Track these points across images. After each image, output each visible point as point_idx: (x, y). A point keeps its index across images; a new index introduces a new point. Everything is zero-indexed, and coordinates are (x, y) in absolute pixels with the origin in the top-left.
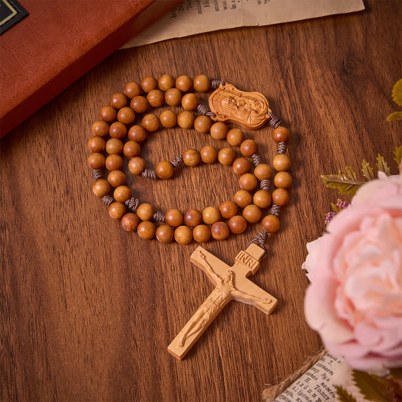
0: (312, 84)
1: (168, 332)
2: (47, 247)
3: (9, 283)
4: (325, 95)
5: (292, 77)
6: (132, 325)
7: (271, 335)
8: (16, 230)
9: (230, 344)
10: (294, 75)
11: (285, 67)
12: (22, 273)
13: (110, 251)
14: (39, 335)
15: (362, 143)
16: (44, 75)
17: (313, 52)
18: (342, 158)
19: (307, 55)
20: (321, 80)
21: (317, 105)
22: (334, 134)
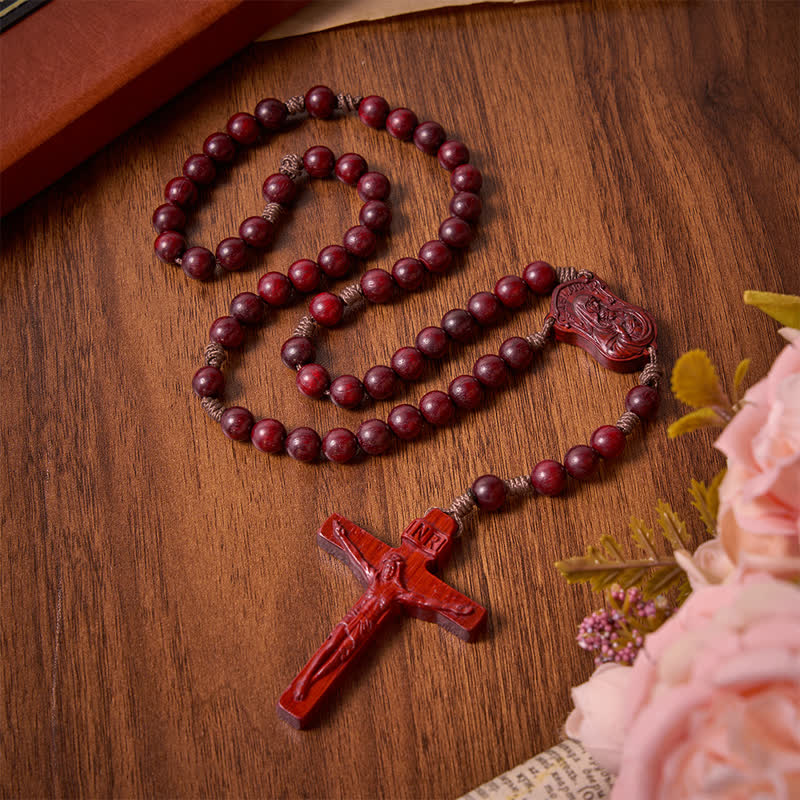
0: (650, 120)
2: (165, 384)
3: (94, 443)
4: (675, 138)
5: (614, 108)
7: (579, 540)
8: (109, 355)
9: (503, 553)
10: (618, 105)
11: (602, 93)
12: (118, 427)
13: (282, 392)
14: (147, 533)
15: (743, 219)
17: (652, 68)
18: (706, 242)
19: (642, 72)
20: (667, 115)
21: (660, 154)
22: (691, 203)
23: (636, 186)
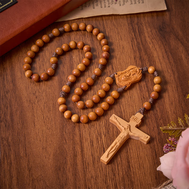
0: (146, 35)
1: (80, 136)
2: (27, 100)
3: (9, 115)
4: (152, 39)
5: (137, 32)
6: (65, 133)
8: (13, 93)
9: (109, 142)
10: (139, 31)
11: (135, 28)
12: (15, 111)
13: (55, 102)
14: (22, 137)
15: (169, 59)
16: (23, 27)
17: (147, 22)
18: (159, 65)
19: (145, 22)
20: (150, 33)
21: (148, 43)
22: (156, 55)
23: (143, 51)
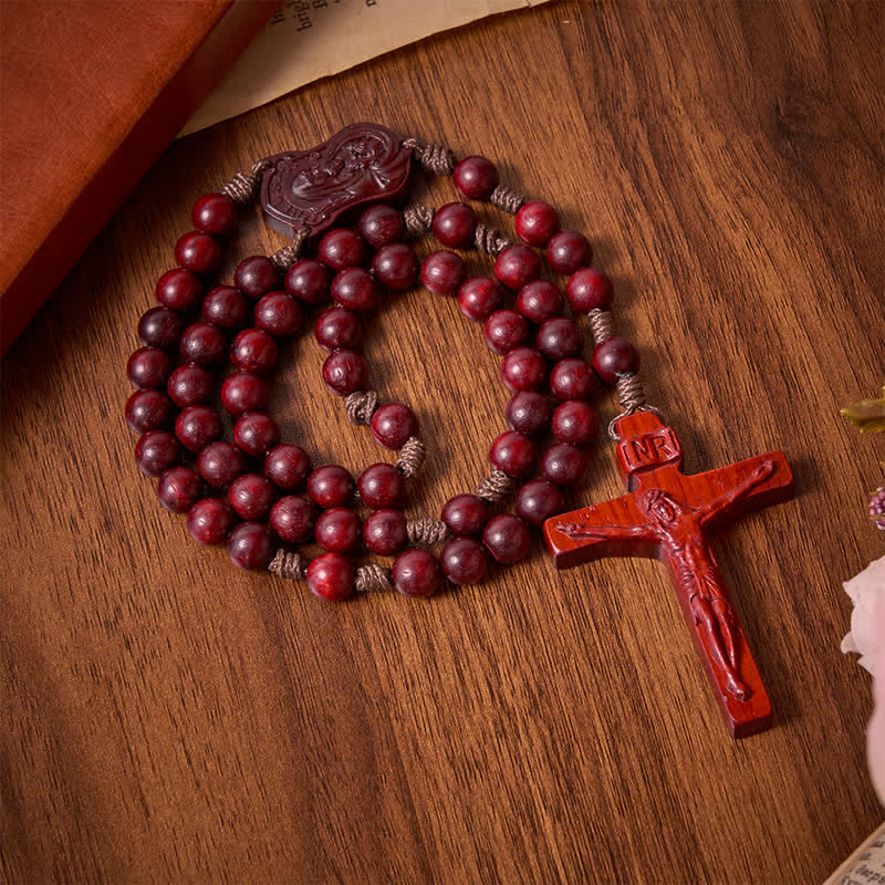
0: (703, 173)
1: (418, 840)
2: (75, 670)
4: (742, 196)
5: (649, 161)
6: (325, 835)
7: (686, 816)
9: (584, 851)
10: (655, 155)
11: (629, 139)
12: (18, 743)
13: (241, 658)
15: (854, 305)
17: (695, 91)
18: (806, 349)
19: (682, 99)
20: (726, 161)
21: (724, 224)
22: (779, 292)
23: (697, 279)
